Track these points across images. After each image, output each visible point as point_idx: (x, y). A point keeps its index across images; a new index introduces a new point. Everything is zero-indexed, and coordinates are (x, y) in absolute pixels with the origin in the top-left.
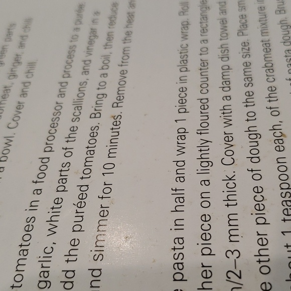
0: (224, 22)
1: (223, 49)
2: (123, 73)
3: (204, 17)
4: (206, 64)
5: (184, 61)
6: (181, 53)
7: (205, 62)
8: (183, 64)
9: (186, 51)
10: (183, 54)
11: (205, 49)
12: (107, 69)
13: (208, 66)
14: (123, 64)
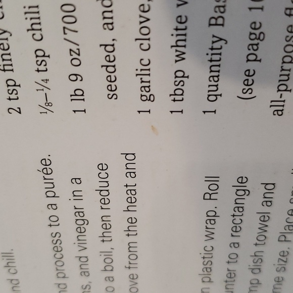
0: (264, 218)
1: (257, 258)
2: (133, 278)
3: (239, 208)
4: (233, 275)
5: (208, 269)
6: (204, 258)
7: (232, 272)
8: (206, 273)
9: (210, 256)
10: (207, 260)
11: (235, 256)
12: (112, 270)
13: (235, 279)
14: (131, 266)
